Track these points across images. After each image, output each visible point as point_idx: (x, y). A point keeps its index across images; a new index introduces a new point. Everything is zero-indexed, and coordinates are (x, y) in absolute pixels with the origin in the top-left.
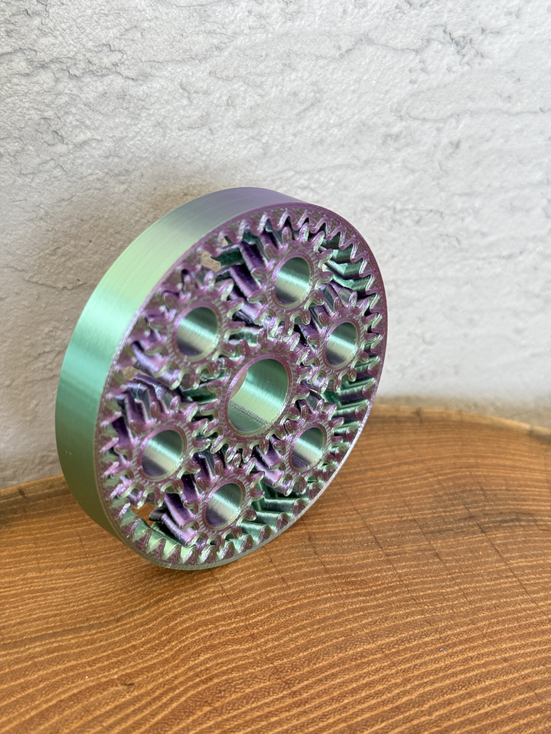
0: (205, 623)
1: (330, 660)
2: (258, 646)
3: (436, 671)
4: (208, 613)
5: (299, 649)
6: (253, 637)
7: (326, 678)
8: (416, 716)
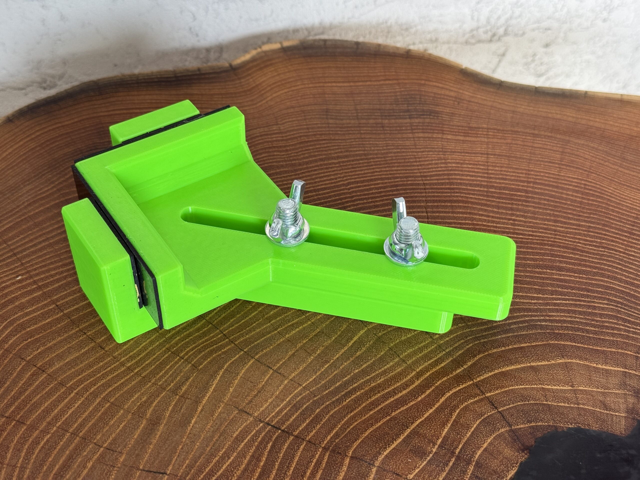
0: (268, 142)
1: (316, 164)
2: (288, 154)
3: (358, 175)
4: (271, 138)
5: (304, 158)
6: (287, 151)
7: (311, 171)
8: (343, 190)
